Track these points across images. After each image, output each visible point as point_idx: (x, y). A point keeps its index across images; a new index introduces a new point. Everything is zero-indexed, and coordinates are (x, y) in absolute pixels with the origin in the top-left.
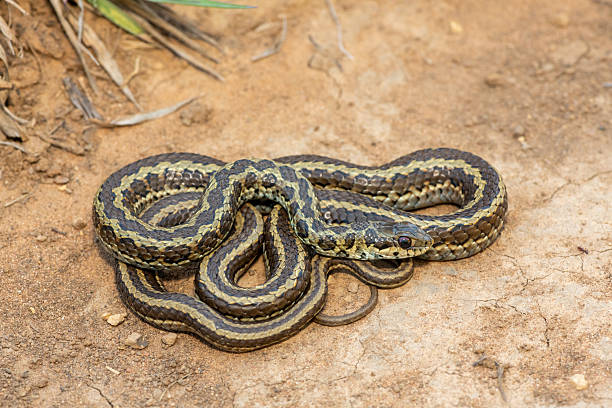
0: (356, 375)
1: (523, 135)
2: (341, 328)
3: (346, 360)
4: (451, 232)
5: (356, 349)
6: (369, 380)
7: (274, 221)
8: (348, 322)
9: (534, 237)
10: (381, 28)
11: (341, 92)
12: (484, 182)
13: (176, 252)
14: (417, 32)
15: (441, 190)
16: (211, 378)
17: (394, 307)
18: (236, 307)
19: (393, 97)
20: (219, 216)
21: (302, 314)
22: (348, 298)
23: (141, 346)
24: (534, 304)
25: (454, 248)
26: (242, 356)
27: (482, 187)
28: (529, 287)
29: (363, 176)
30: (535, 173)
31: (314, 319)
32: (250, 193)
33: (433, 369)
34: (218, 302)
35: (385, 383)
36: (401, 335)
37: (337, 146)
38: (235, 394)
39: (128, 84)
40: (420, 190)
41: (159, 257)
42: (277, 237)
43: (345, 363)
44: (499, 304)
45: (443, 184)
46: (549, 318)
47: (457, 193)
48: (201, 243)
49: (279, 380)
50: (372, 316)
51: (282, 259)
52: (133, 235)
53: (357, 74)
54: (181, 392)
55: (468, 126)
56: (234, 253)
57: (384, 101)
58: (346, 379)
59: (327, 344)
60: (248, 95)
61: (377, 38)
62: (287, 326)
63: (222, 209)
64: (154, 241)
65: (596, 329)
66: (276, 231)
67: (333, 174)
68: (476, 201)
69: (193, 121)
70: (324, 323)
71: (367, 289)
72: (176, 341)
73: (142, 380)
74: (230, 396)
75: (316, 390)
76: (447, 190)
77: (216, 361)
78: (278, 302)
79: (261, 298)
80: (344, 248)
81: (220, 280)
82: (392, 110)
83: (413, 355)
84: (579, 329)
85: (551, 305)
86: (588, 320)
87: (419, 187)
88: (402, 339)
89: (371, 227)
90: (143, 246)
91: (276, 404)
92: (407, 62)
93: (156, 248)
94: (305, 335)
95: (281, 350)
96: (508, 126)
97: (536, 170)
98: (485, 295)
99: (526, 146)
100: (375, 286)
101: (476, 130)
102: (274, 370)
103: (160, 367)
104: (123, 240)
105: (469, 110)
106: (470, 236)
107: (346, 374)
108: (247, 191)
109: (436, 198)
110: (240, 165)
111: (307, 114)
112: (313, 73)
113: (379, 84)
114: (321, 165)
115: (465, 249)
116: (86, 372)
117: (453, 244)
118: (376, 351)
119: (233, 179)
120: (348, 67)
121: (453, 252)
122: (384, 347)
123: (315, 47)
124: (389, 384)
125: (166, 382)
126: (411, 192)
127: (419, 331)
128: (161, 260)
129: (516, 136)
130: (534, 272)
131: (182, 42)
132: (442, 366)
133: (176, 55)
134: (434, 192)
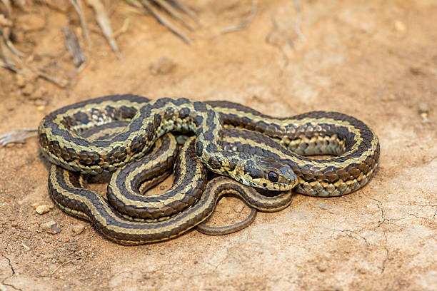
0: (215, 274)
1: (427, 112)
2: (217, 237)
3: (210, 261)
4: (323, 172)
5: (222, 254)
6: (223, 278)
7: (185, 148)
8: (224, 234)
9: (403, 188)
10: (336, 20)
11: (287, 64)
12: (362, 139)
13: (89, 157)
14: (365, 26)
15: (328, 142)
16: (99, 262)
17: (265, 226)
18: (131, 208)
19: (330, 72)
20: (132, 137)
21: (183, 221)
22: (231, 216)
23: (54, 232)
24: (384, 238)
25: (326, 185)
26: (130, 248)
27: (359, 143)
28: (384, 225)
29: (263, 122)
30: (425, 141)
31: (196, 227)
32: (169, 125)
33: (278, 277)
34: (118, 203)
35: (236, 283)
36: (261, 247)
37: (267, 103)
38: (113, 276)
39: (116, 38)
40: (310, 139)
41: (75, 158)
42: (184, 161)
43: (209, 264)
44: (353, 235)
45: (330, 137)
46: (391, 251)
47: (341, 146)
48: (111, 154)
49: (151, 269)
50: (245, 232)
51: (182, 178)
52: (59, 138)
53: (304, 52)
54: (71, 269)
55: (383, 101)
56: (143, 167)
57: (321, 74)
58: (204, 276)
59: (201, 248)
60: (211, 57)
61: (330, 27)
62: (167, 229)
63: (137, 132)
64: (74, 145)
65: (427, 264)
66: (184, 156)
67: (242, 118)
68: (352, 152)
69: (159, 72)
70: (203, 232)
71: (249, 211)
72: (83, 231)
73: (45, 256)
74: (108, 276)
75: (178, 281)
76: (334, 143)
77: (108, 250)
78: (165, 209)
79: (152, 203)
80: (228, 169)
81: (124, 187)
82: (325, 82)
83: (266, 265)
84: (414, 263)
85: (397, 241)
86: (424, 256)
87: (309, 136)
88: (261, 251)
89: (253, 159)
90: (65, 147)
91: (141, 288)
92: (349, 48)
93: (74, 150)
94: (186, 239)
95: (162, 248)
96: (417, 104)
97: (427, 139)
98: (344, 226)
99: (426, 120)
100: (257, 209)
101: (388, 105)
102: (150, 262)
103: (63, 249)
104: (52, 143)
105: (389, 89)
106: (340, 177)
107: (206, 272)
108: (166, 122)
109: (323, 147)
110: (162, 102)
111: (253, 77)
112: (269, 48)
113: (320, 61)
114: (234, 111)
115: (336, 188)
116: (5, 245)
117: (325, 181)
118: (237, 257)
119: (154, 112)
120: (299, 46)
121: (325, 189)
122: (244, 255)
123: (275, 27)
124: (238, 284)
125: (62, 260)
126: (301, 139)
127: (278, 247)
128: (77, 161)
129: (420, 112)
130: (393, 215)
131: (168, 13)
132: (287, 275)
133: (160, 22)
134: (322, 142)
